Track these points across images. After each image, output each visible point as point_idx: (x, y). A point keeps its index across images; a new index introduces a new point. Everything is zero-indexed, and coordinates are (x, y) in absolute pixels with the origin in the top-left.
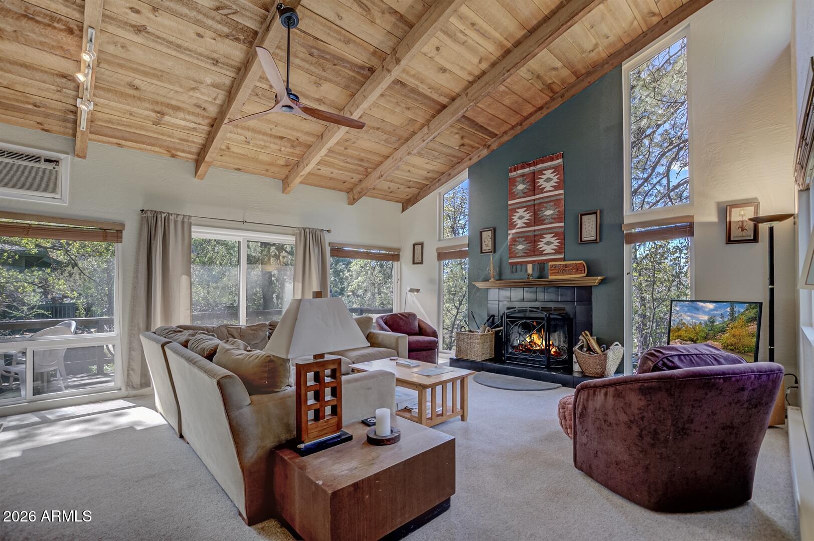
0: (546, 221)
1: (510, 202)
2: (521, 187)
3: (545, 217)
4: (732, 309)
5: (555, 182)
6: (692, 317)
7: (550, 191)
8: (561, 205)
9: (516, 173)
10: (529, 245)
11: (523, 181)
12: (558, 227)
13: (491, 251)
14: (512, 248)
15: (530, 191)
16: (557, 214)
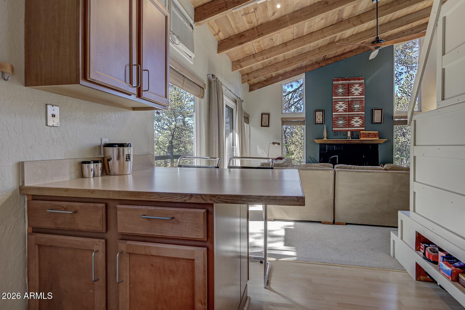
0: (355, 110)
1: (333, 98)
2: (341, 90)
3: (355, 108)
5: (360, 91)
7: (358, 95)
8: (363, 103)
9: (338, 82)
10: (346, 121)
11: (342, 87)
12: (362, 114)
13: (322, 122)
14: (335, 122)
15: (346, 93)
16: (361, 108)
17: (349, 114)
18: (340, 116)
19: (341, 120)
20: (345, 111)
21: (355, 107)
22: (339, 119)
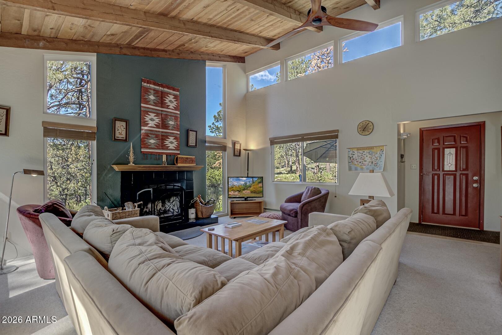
0: (170, 128)
1: (142, 105)
2: (152, 97)
4: (252, 180)
5: (175, 105)
6: (238, 183)
7: (172, 109)
8: (178, 121)
9: (148, 85)
10: (158, 141)
11: (154, 94)
12: (177, 134)
13: (125, 139)
14: (145, 141)
15: (159, 103)
16: (176, 126)
17: (162, 132)
18: (152, 133)
19: (152, 138)
20: (157, 126)
21: (170, 124)
22: (150, 137)
